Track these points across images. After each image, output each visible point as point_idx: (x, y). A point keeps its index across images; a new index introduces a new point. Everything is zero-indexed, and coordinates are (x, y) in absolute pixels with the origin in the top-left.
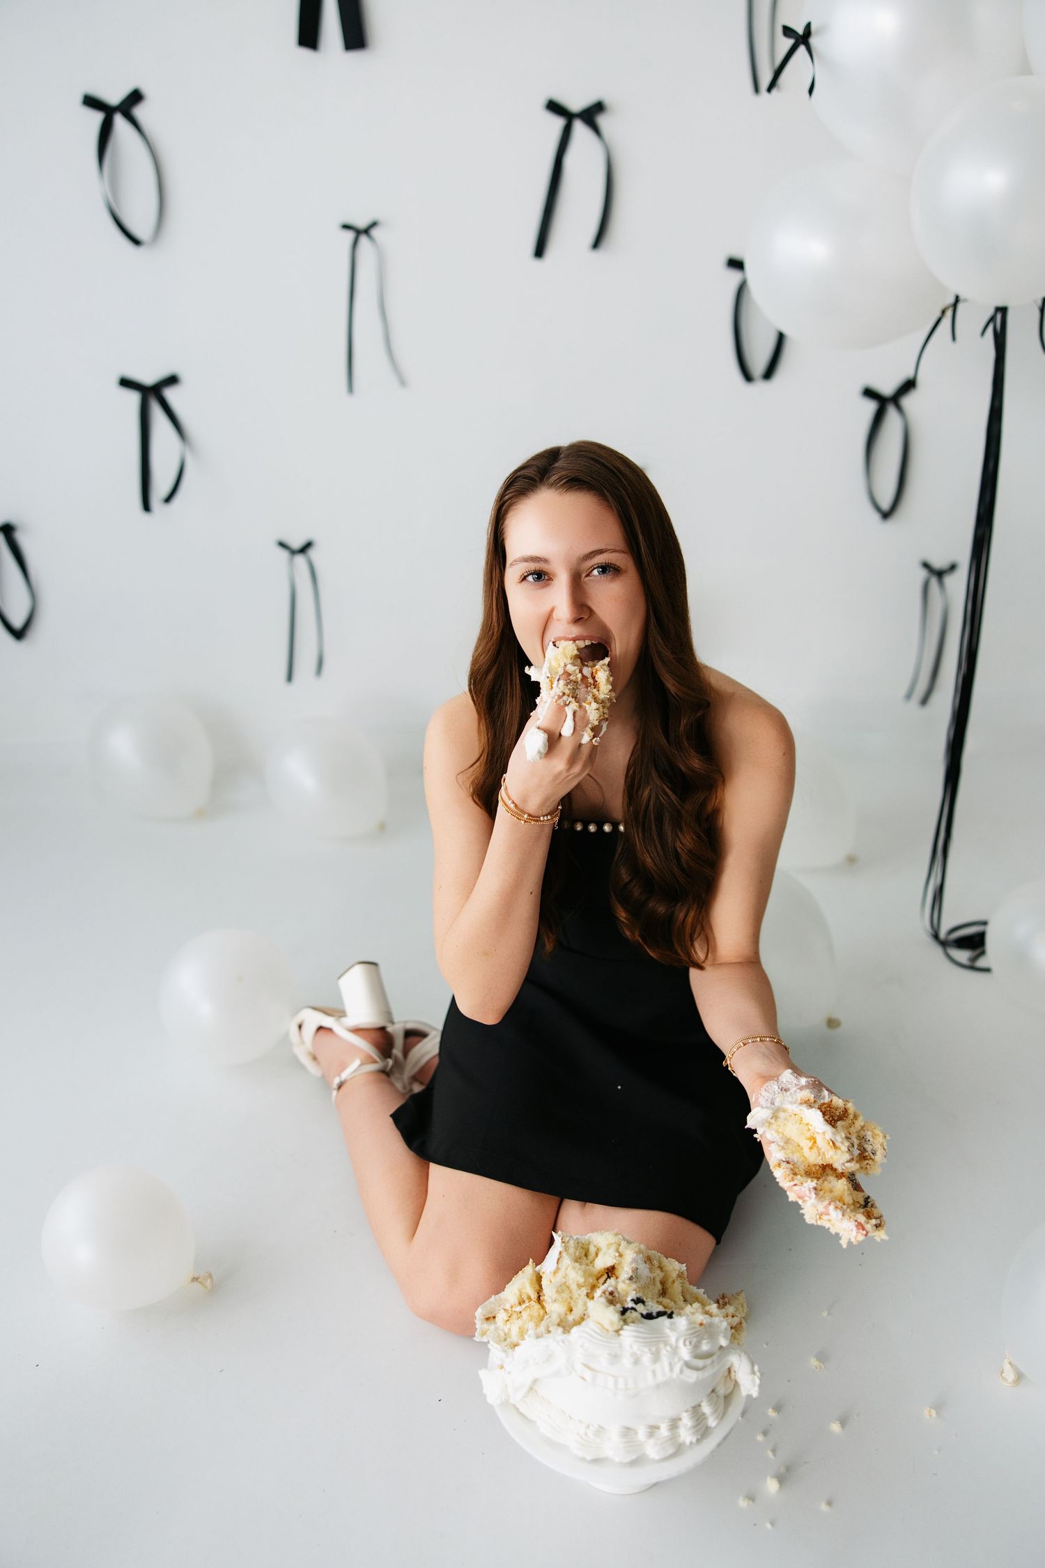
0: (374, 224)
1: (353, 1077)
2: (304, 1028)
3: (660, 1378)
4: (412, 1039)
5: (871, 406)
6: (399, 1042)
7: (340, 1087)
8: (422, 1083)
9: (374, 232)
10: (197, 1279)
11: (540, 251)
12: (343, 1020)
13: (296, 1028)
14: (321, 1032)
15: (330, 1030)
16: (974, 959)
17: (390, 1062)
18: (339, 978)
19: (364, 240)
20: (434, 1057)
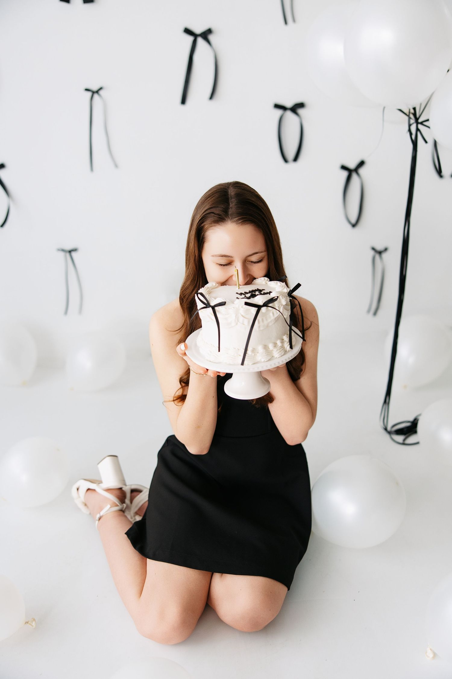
0: (101, 89)
1: (107, 514)
2: (80, 490)
4: (135, 494)
5: (345, 174)
6: (128, 495)
7: (100, 519)
8: (140, 516)
9: (101, 92)
10: (28, 622)
11: (183, 101)
12: (101, 485)
13: (76, 490)
14: (89, 491)
15: (94, 490)
16: (404, 440)
17: (125, 505)
18: (98, 464)
19: (96, 96)
20: (146, 502)
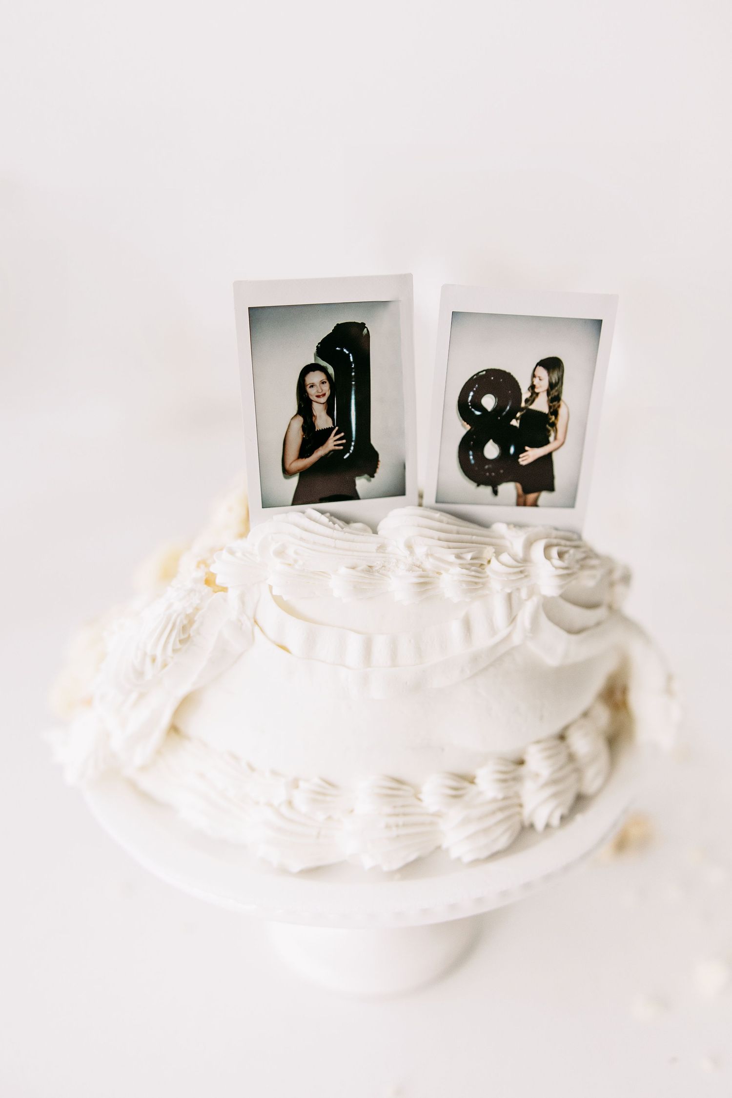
3: (482, 640)
